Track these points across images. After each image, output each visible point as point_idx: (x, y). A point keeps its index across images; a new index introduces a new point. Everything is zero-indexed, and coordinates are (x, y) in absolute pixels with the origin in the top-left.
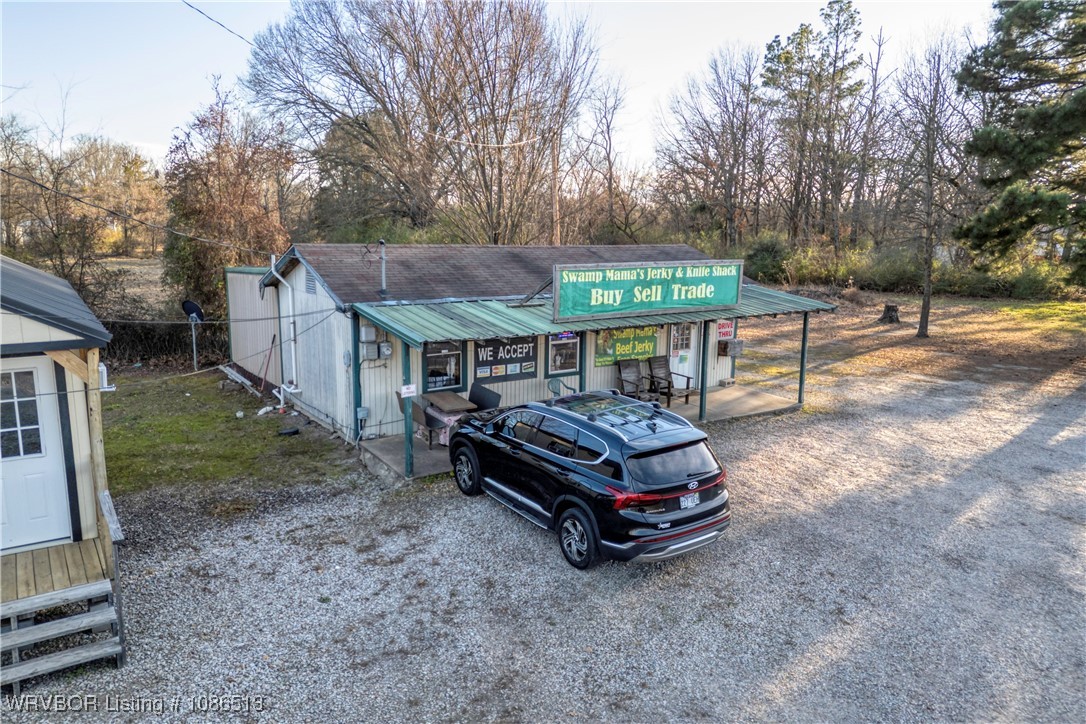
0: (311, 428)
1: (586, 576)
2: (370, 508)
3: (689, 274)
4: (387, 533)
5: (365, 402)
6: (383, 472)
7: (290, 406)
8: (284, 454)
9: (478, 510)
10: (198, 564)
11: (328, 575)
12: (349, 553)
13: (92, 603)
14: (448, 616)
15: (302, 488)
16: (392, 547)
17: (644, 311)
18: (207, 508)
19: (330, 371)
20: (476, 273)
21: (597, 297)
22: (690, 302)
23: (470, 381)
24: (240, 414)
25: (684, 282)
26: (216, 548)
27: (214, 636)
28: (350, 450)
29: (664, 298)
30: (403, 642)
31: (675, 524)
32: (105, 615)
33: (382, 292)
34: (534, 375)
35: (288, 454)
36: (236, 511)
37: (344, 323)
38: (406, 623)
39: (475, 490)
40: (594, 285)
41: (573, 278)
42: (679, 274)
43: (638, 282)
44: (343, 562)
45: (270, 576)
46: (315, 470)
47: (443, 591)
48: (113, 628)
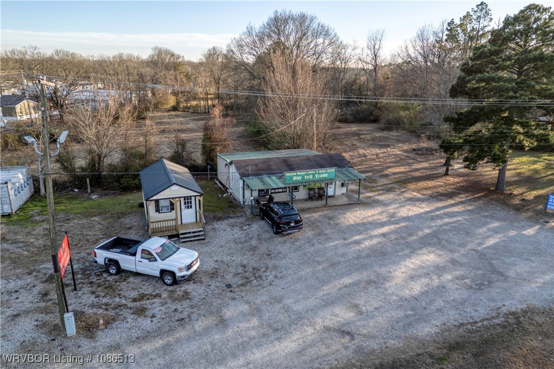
0: (235, 201)
1: (276, 235)
2: (243, 220)
3: (320, 172)
4: (245, 225)
5: (245, 197)
6: (247, 213)
7: (231, 194)
8: (229, 207)
9: (262, 223)
10: (213, 228)
11: (234, 231)
12: (238, 228)
13: (200, 231)
14: (251, 239)
15: (231, 215)
16: (245, 228)
17: (307, 181)
18: (214, 218)
19: (239, 189)
20: (273, 167)
21: (295, 178)
22: (321, 178)
23: (270, 193)
24: (220, 196)
25: (319, 174)
26: (217, 225)
27: (216, 238)
28: (242, 207)
29: (313, 178)
30: (243, 241)
31: (289, 228)
32: (203, 233)
33: (249, 174)
34: (286, 192)
35: (230, 207)
36: (219, 219)
37: (241, 182)
38: (244, 239)
39: (263, 219)
40: (294, 176)
41: (289, 175)
42: (317, 172)
43: (306, 174)
44: (236, 230)
45: (225, 230)
46: (234, 211)
47: (251, 235)
48: (203, 235)
